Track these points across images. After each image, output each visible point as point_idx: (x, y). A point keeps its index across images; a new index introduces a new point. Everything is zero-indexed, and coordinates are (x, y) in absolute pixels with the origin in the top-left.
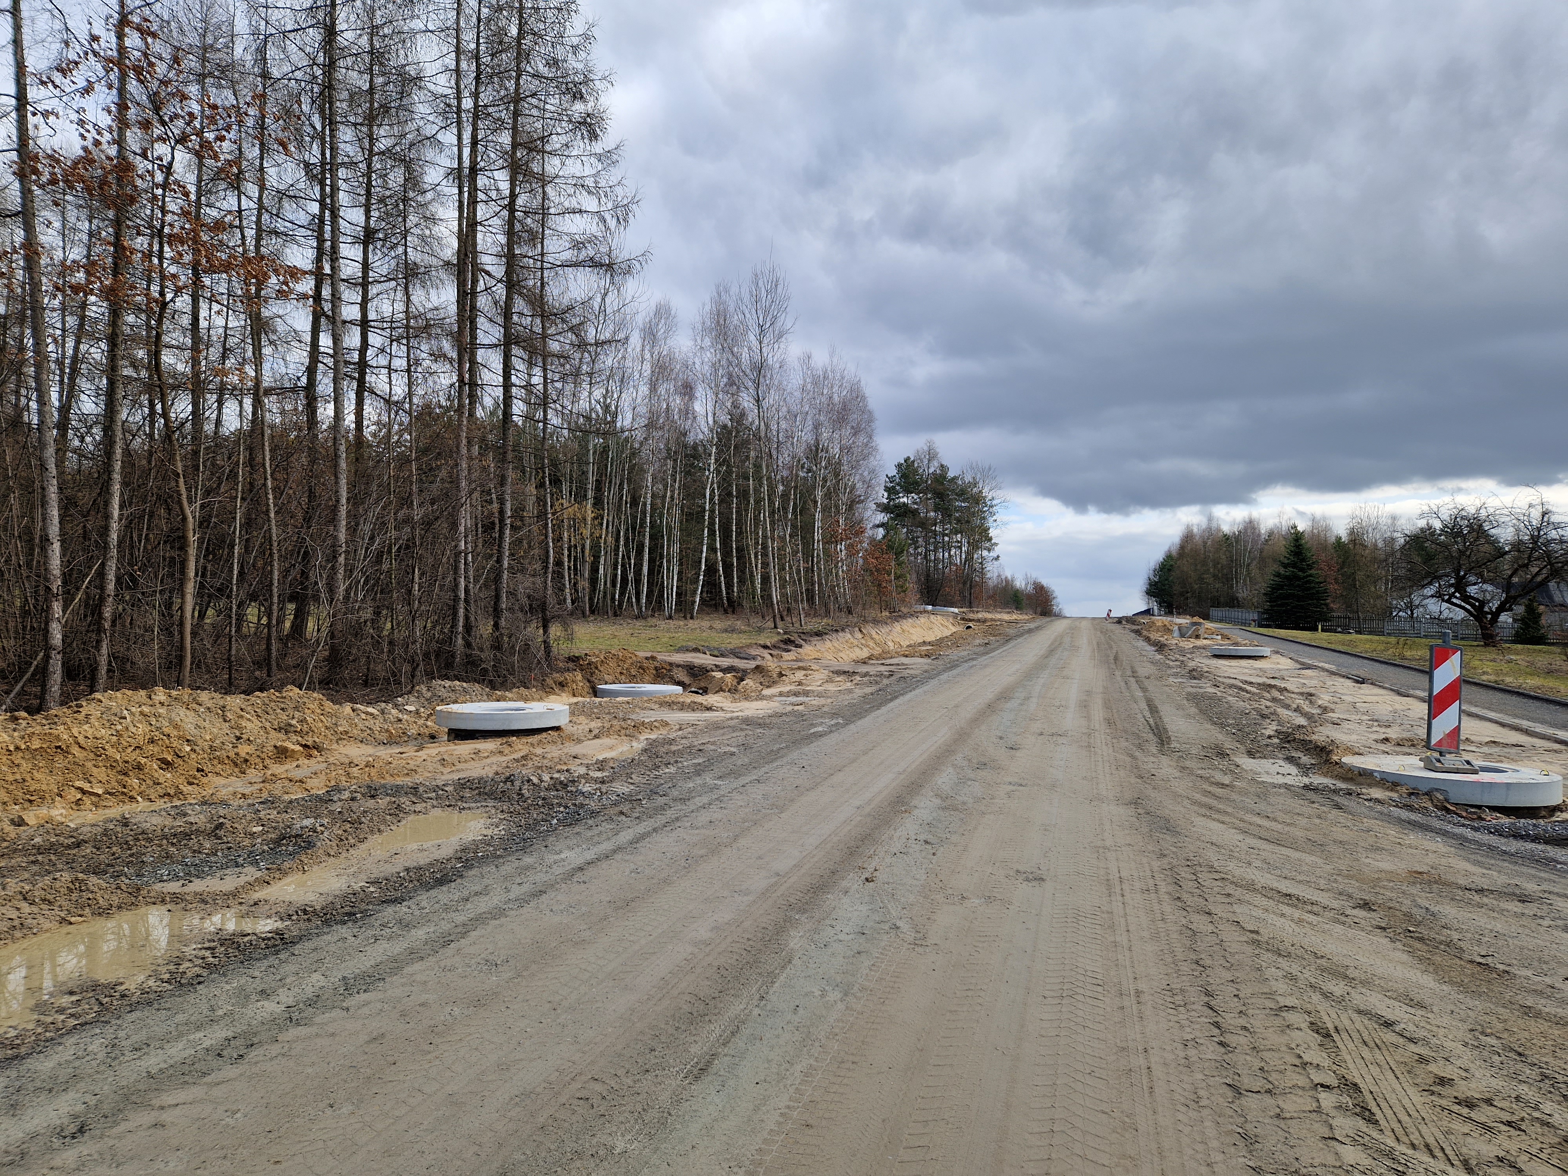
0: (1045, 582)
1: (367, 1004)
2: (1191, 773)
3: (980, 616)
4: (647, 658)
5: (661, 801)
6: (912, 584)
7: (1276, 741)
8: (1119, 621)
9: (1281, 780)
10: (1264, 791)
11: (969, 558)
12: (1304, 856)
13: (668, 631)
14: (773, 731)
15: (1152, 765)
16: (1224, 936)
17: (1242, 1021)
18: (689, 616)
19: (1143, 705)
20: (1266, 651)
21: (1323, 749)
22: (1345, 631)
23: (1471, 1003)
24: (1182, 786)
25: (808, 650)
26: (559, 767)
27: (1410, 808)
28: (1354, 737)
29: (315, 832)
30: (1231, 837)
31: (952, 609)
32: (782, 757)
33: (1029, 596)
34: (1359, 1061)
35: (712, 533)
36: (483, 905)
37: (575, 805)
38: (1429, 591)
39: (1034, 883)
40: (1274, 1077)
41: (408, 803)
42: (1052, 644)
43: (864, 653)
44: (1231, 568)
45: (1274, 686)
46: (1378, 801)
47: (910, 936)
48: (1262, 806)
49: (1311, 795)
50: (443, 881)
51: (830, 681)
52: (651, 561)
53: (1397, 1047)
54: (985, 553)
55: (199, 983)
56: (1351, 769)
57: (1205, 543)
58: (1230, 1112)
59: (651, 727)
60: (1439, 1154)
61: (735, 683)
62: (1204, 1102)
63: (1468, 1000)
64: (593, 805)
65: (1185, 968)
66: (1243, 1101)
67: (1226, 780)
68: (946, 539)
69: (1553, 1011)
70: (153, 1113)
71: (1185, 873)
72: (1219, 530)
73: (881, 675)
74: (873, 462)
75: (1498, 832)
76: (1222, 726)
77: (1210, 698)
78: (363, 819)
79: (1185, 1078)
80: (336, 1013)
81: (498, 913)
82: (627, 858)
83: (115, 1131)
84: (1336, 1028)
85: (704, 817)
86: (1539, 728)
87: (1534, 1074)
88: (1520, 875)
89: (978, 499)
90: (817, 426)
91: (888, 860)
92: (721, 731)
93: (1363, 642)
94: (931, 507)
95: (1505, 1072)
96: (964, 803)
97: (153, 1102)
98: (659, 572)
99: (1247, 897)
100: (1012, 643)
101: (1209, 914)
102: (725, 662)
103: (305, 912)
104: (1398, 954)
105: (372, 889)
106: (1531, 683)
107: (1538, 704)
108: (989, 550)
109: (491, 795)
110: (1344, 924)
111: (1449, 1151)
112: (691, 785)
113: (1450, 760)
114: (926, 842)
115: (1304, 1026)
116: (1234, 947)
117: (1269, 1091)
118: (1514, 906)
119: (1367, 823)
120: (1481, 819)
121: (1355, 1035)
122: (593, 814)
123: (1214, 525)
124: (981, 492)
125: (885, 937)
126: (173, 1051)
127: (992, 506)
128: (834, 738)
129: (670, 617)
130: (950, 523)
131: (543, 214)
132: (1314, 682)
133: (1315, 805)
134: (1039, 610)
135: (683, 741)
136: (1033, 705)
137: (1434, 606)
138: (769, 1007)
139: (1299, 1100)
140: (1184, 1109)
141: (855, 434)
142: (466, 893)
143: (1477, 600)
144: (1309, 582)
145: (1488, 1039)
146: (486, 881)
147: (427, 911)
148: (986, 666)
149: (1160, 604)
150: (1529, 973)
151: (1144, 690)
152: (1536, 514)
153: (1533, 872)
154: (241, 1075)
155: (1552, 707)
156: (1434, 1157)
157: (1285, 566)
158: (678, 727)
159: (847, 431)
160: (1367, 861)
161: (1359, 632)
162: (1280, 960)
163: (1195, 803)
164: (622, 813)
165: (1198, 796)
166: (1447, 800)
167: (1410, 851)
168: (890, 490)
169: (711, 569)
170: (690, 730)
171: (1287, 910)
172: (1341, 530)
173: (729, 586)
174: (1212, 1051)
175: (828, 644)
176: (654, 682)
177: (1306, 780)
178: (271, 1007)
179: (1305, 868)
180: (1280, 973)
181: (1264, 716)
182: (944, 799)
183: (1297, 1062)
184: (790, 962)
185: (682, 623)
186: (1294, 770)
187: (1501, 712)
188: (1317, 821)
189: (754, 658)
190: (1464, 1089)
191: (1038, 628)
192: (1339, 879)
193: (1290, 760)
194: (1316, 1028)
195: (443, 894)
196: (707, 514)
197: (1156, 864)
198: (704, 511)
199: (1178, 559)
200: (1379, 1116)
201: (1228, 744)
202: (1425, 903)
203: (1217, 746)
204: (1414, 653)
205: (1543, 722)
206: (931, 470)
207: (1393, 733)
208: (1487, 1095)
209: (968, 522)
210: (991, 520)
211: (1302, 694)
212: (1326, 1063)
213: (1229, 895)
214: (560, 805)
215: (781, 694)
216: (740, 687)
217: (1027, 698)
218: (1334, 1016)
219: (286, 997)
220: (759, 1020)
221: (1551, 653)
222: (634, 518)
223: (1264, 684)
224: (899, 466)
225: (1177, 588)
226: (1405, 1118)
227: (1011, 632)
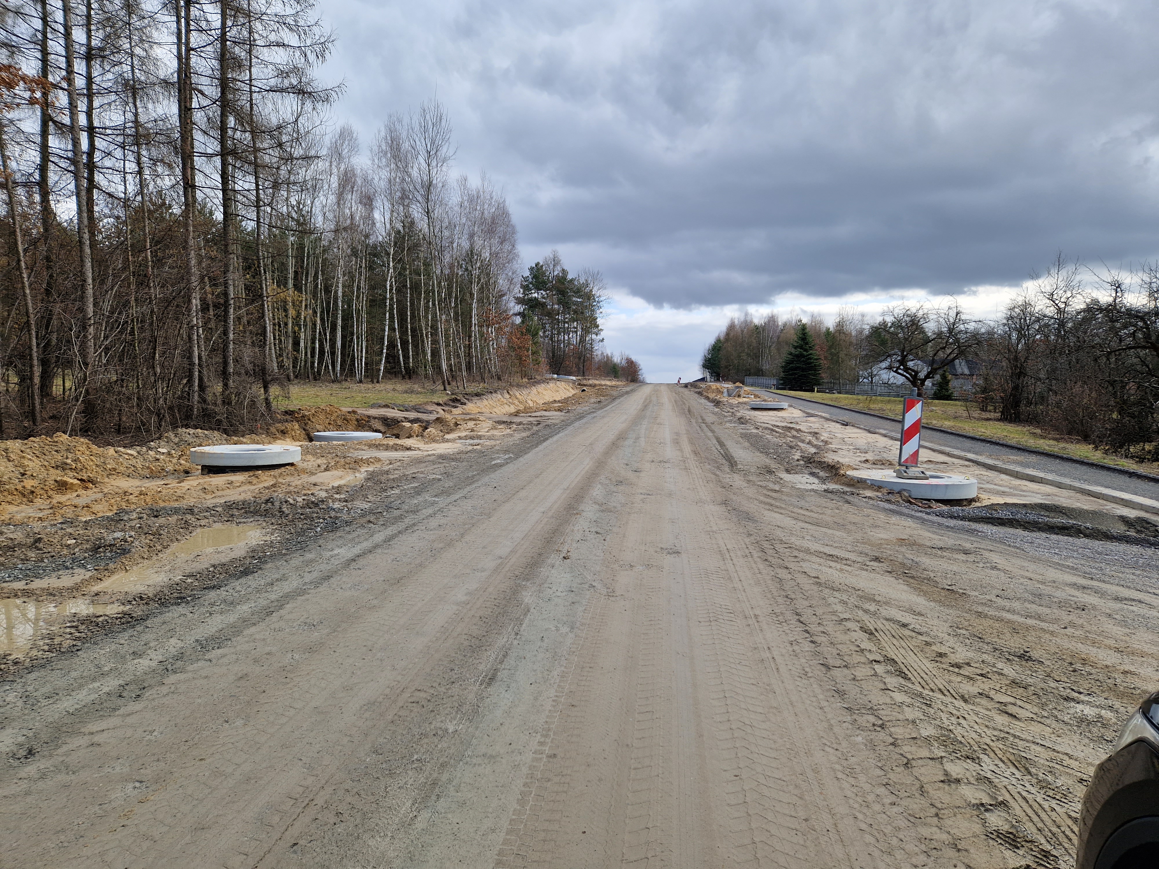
0: (634, 358)
1: (223, 656)
2: (754, 484)
3: (591, 382)
4: (349, 412)
5: (397, 513)
6: (543, 360)
7: (802, 462)
8: (686, 386)
9: (810, 487)
10: (802, 494)
11: (582, 340)
12: (835, 532)
13: (360, 392)
14: (465, 464)
15: (728, 480)
16: (799, 580)
17: (821, 629)
18: (375, 381)
19: (715, 441)
20: (785, 405)
21: (833, 467)
22: (831, 392)
23: (948, 612)
24: (751, 492)
25: (471, 407)
26: (304, 492)
27: (889, 501)
28: (847, 460)
29: (126, 541)
30: (788, 522)
31: (571, 377)
32: (477, 481)
33: (623, 368)
34: (892, 646)
35: (392, 317)
36: (287, 587)
37: (331, 517)
38: (884, 365)
39: (674, 555)
40: (846, 658)
41: (193, 519)
42: (644, 402)
43: (512, 409)
44: (759, 349)
45: (793, 428)
46: (870, 498)
47: (604, 591)
48: (802, 503)
49: (829, 495)
50: (246, 572)
51: (494, 428)
52: (343, 337)
53: (912, 638)
54: (594, 336)
55: (78, 650)
56: (852, 479)
57: (742, 331)
58: (827, 679)
59: (368, 462)
60: (948, 694)
61: (420, 431)
62: (810, 675)
63: (946, 610)
64: (345, 517)
65: (780, 600)
66: (832, 672)
67: (777, 487)
68: (566, 325)
69: (994, 614)
70: (85, 737)
71: (766, 545)
72: (751, 322)
73: (531, 423)
74: (516, 266)
75: (941, 515)
76: (767, 454)
77: (756, 436)
78: (162, 532)
79: (796, 662)
80: (201, 664)
81: (300, 592)
82: (386, 551)
83: (60, 751)
84: (876, 629)
85: (433, 523)
86: (956, 452)
87: (989, 648)
88: (961, 539)
89: (590, 297)
90: (471, 236)
91: (575, 545)
92: (424, 464)
93: (844, 399)
94: (555, 301)
95: (973, 648)
96: (615, 507)
97: (82, 730)
98: (350, 346)
99: (807, 557)
100: (618, 401)
101: (787, 568)
102: (412, 415)
103: (141, 598)
104: (902, 586)
105: (189, 580)
106: (947, 424)
107: (953, 437)
108: (597, 335)
109: (255, 513)
110: (867, 570)
111: (952, 691)
112: (416, 502)
113: (913, 471)
114: (597, 533)
115: (857, 629)
116: (807, 587)
117: (845, 666)
118: (962, 557)
119: (867, 511)
120: (930, 507)
121: (887, 632)
122: (348, 523)
123: (749, 319)
124: (591, 291)
125: (588, 592)
126: (80, 696)
127: (598, 302)
128: (510, 468)
129: (361, 381)
130: (569, 313)
131: (250, 45)
132: (817, 425)
133: (834, 502)
134: (630, 378)
135: (396, 472)
136: (642, 442)
137: (886, 376)
138: (523, 639)
139: (864, 670)
140: (799, 679)
141: (502, 243)
142: (269, 580)
143: (913, 371)
144: (811, 359)
145: (961, 631)
146: (282, 572)
147: (243, 593)
148: (603, 417)
149: (711, 375)
150: (977, 594)
151: (713, 431)
152: (953, 314)
153: (966, 537)
154: (145, 708)
155: (961, 439)
156: (945, 695)
157: (796, 347)
158: (388, 462)
159: (495, 241)
160: (872, 533)
161: (840, 393)
162: (835, 593)
163: (761, 502)
164: (370, 522)
165: (762, 498)
166: (910, 496)
167: (895, 527)
168: (526, 288)
169: (392, 345)
170: (398, 464)
171: (833, 564)
172: (830, 323)
173: (406, 357)
174: (807, 646)
175: (485, 402)
176: (356, 430)
177: (825, 487)
178: (144, 664)
179: (836, 539)
180: (837, 601)
181: (791, 447)
182: (601, 505)
183: (858, 649)
184: (528, 611)
185: (370, 386)
186: (816, 481)
187: (932, 442)
188: (837, 511)
189: (431, 412)
190: (954, 658)
191: (632, 391)
192: (858, 544)
193: (812, 474)
194: (864, 629)
195: (252, 581)
196: (388, 301)
197: (747, 540)
198: (386, 299)
199: (725, 342)
200: (910, 675)
201: (773, 466)
202: (911, 557)
203: (766, 467)
204: (875, 406)
205: (957, 448)
206: (556, 273)
207: (870, 456)
208: (967, 661)
209: (582, 313)
210: (598, 312)
211: (810, 433)
212: (874, 649)
213: (796, 557)
214: (319, 518)
215: (460, 438)
216: (425, 434)
217: (638, 438)
218: (873, 622)
219: (157, 656)
220: (519, 647)
221: (956, 405)
222: (328, 304)
223: (786, 427)
224: (531, 269)
225: (723, 363)
226: (924, 676)
227: (615, 393)
